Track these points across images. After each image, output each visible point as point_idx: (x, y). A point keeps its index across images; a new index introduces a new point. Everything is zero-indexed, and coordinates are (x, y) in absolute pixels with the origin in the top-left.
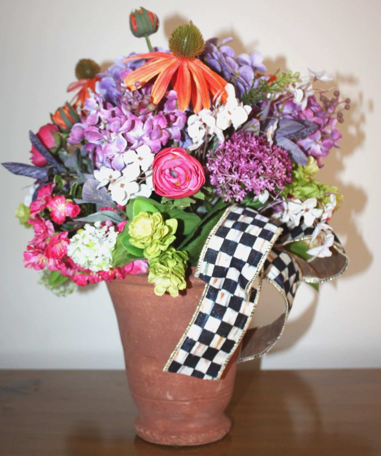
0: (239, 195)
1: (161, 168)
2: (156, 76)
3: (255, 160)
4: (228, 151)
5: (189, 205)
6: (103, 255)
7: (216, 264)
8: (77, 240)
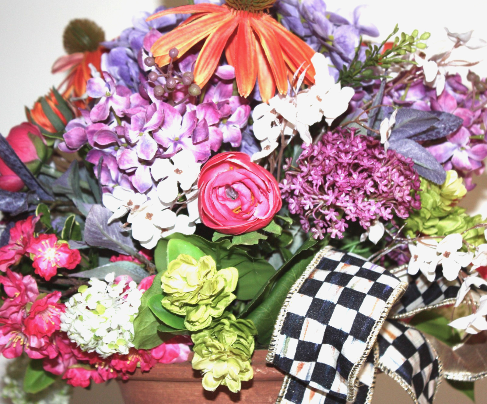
0: (336, 229)
1: (212, 183)
2: (202, 42)
3: (360, 172)
4: (317, 160)
5: (257, 242)
6: (119, 327)
7: (301, 338)
8: (76, 303)
